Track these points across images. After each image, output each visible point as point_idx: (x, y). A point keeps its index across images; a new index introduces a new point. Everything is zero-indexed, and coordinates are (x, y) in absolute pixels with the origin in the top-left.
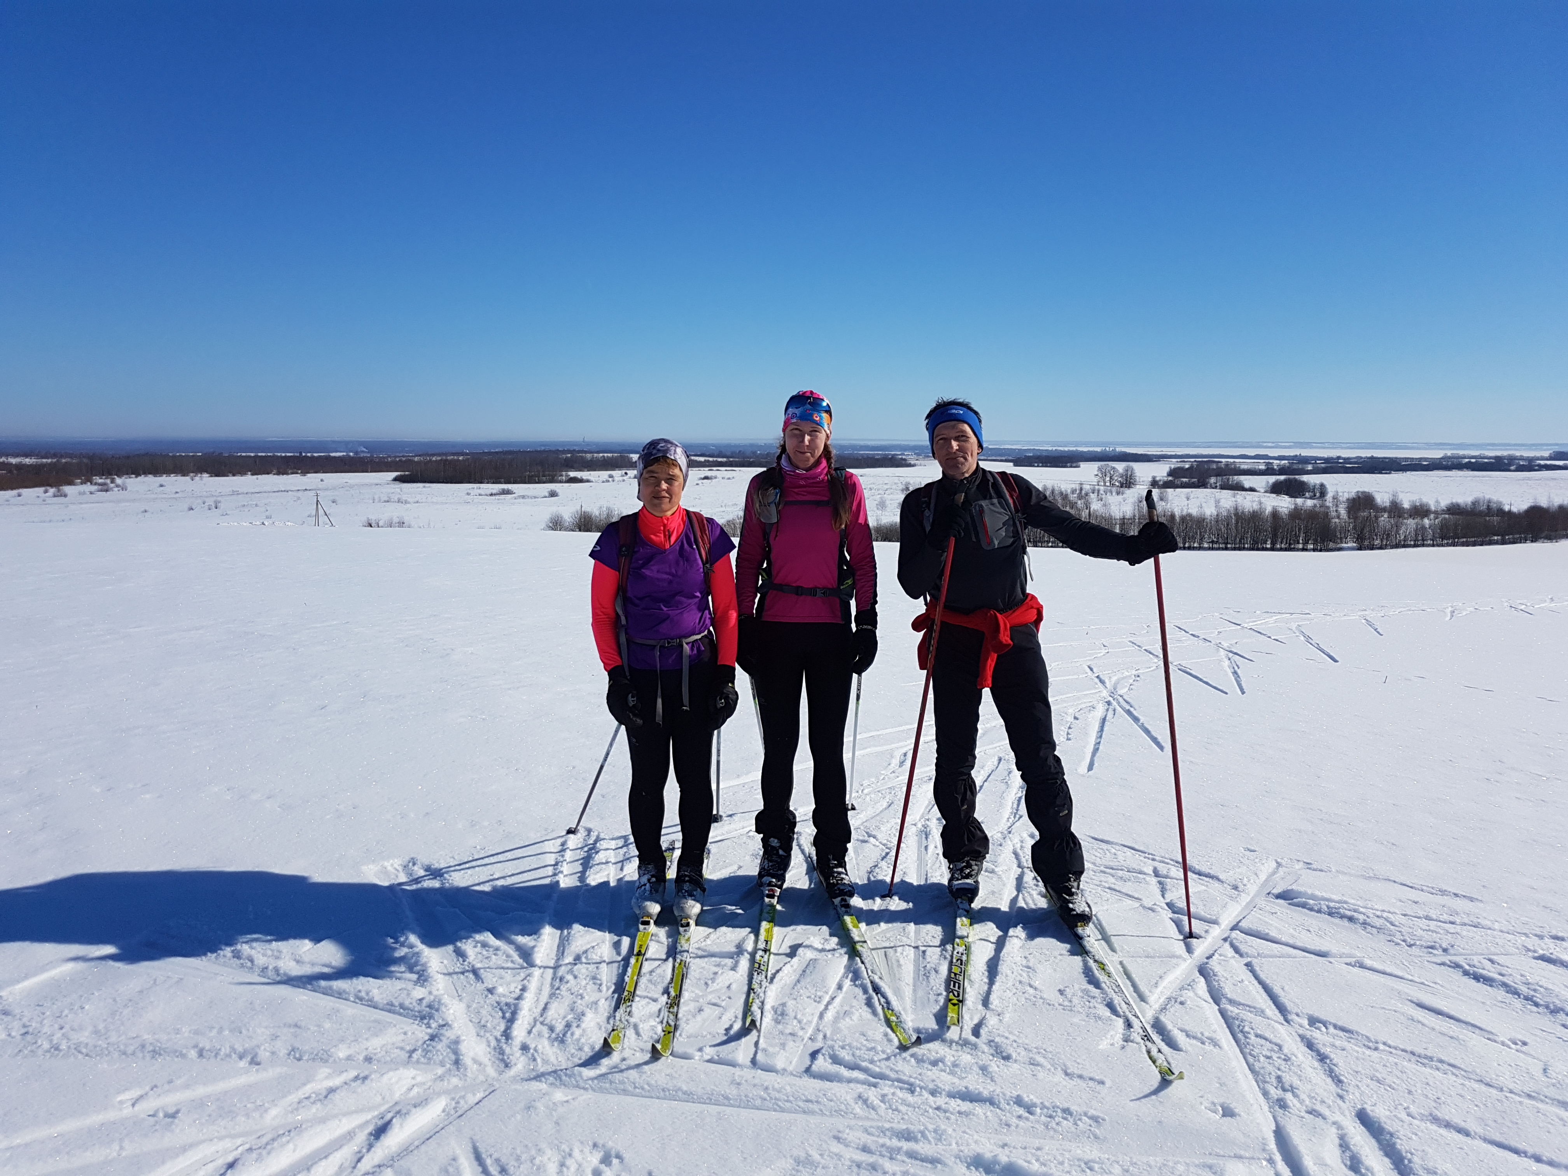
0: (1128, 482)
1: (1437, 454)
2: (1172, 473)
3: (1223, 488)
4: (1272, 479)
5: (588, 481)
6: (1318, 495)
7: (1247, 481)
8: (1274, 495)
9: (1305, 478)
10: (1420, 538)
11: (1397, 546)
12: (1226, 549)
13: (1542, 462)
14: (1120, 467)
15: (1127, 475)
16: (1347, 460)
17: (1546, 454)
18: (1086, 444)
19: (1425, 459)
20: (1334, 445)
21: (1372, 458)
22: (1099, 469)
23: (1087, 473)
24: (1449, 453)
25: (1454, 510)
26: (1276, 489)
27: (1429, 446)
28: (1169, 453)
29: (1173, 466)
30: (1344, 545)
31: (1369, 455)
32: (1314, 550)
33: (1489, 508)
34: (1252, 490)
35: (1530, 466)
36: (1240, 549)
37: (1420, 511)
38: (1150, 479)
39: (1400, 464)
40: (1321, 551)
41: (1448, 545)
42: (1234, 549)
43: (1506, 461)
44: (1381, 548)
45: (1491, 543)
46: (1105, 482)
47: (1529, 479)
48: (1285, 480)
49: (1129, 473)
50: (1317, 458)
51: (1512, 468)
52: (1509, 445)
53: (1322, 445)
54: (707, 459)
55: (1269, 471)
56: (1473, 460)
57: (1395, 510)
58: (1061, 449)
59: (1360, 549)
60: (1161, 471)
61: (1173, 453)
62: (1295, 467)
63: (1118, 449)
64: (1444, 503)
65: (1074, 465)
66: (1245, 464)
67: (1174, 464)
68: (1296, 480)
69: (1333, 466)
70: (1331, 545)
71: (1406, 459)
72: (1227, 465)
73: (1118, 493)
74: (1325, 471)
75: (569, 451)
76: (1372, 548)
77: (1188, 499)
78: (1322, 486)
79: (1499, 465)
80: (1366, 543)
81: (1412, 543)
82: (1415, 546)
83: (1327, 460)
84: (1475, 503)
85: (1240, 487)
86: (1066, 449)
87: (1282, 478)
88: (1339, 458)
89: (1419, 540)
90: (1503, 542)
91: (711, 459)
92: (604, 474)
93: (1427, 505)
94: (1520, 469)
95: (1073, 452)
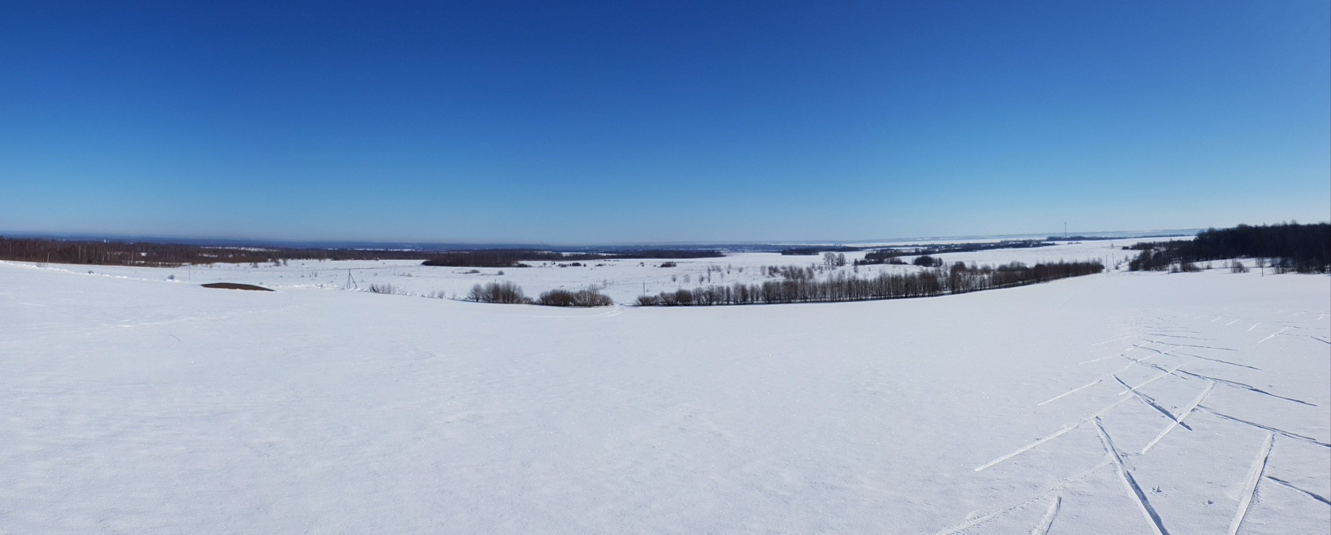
0: (841, 263)
1: (998, 241)
2: (867, 257)
3: (891, 263)
4: (915, 257)
6: (939, 264)
7: (903, 259)
8: (915, 266)
9: (932, 256)
10: (983, 285)
11: (972, 290)
13: (1043, 243)
14: (837, 254)
15: (840, 259)
16: (956, 246)
17: (1045, 238)
18: (826, 242)
19: (993, 243)
20: (950, 238)
21: (968, 244)
22: (826, 255)
23: (819, 258)
24: (1003, 240)
25: (1003, 269)
26: (917, 262)
27: (994, 237)
28: (869, 246)
29: (868, 253)
31: (967, 243)
32: (928, 296)
33: (1018, 267)
34: (905, 263)
35: (1038, 244)
37: (986, 270)
38: (854, 261)
39: (981, 246)
40: (934, 296)
41: (997, 288)
43: (1028, 243)
44: (964, 292)
45: (1018, 285)
46: (829, 263)
47: (1037, 251)
48: (922, 258)
49: (842, 258)
50: (941, 245)
51: (1031, 246)
52: (1022, 235)
53: (945, 238)
55: (917, 253)
56: (1014, 243)
57: (974, 270)
58: (812, 245)
60: (861, 256)
61: (871, 246)
62: (930, 250)
63: (839, 245)
64: (997, 266)
65: (816, 253)
66: (905, 250)
67: (869, 251)
68: (927, 257)
69: (949, 249)
70: (939, 292)
71: (984, 244)
72: (896, 251)
73: (833, 269)
74: (945, 251)
76: (959, 292)
77: (870, 270)
78: (940, 259)
79: (1025, 244)
80: (956, 290)
81: (979, 288)
82: (981, 290)
83: (946, 246)
84: (1012, 264)
85: (900, 263)
86: (814, 245)
87: (920, 256)
88: (952, 244)
90: (1024, 284)
92: (541, 263)
93: (989, 267)
94: (1035, 246)
95: (818, 246)
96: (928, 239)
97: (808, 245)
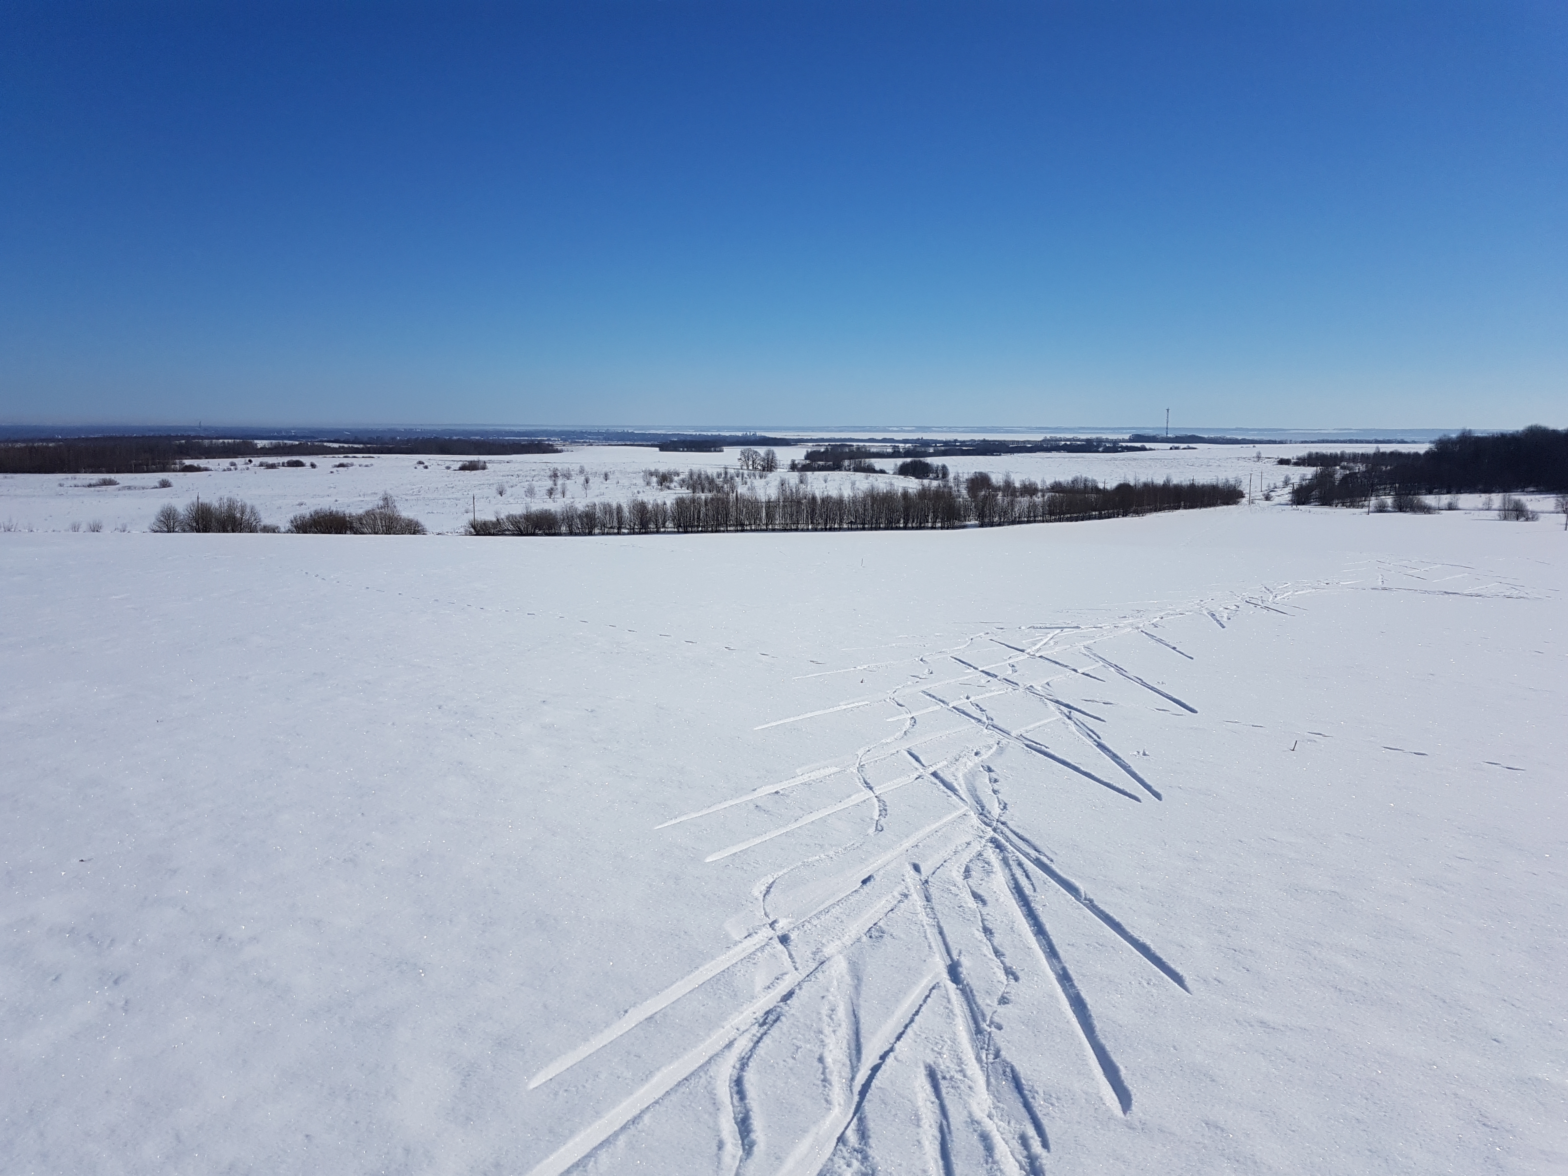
0: (769, 466)
1: (1038, 437)
2: (809, 456)
3: (856, 470)
4: (900, 461)
5: (206, 470)
6: (940, 476)
7: (878, 463)
8: (902, 477)
9: (929, 460)
10: (1032, 515)
11: (1013, 522)
12: (864, 529)
13: (1124, 444)
14: (762, 451)
15: (768, 458)
16: (963, 443)
17: (1127, 437)
18: (728, 429)
19: (1029, 442)
20: (951, 430)
21: (984, 441)
22: (742, 453)
23: (731, 457)
24: (1048, 437)
25: (1057, 488)
26: (904, 471)
27: (1031, 430)
28: (805, 438)
29: (809, 450)
30: (969, 523)
31: (982, 439)
32: (942, 528)
33: (1086, 486)
34: (882, 472)
35: (1114, 447)
36: (876, 529)
37: (1029, 490)
38: (789, 463)
39: (1008, 447)
40: (948, 528)
41: (1055, 521)
42: (871, 529)
43: (1095, 444)
44: (999, 525)
45: (1090, 518)
46: (748, 466)
47: (1115, 459)
48: (911, 462)
49: (771, 457)
50: (936, 442)
51: (1101, 449)
52: (1096, 429)
53: (941, 429)
54: (341, 445)
55: (895, 454)
56: (1068, 443)
57: (1008, 488)
58: (705, 433)
59: (982, 525)
60: (799, 454)
61: (809, 438)
62: (918, 449)
63: (758, 434)
64: (1049, 482)
65: (718, 449)
66: (875, 448)
67: (810, 447)
68: (920, 461)
69: (952, 449)
70: (957, 523)
71: (1013, 442)
72: (858, 448)
73: (761, 477)
74: (945, 453)
75: (183, 437)
76: (992, 525)
77: (826, 481)
78: (944, 467)
79: (1089, 447)
80: (987, 520)
81: (1026, 519)
82: (1028, 522)
83: (946, 443)
84: (1075, 481)
85: (870, 470)
86: (709, 434)
87: (909, 460)
88: (956, 441)
89: (1031, 517)
90: (1100, 517)
91: (346, 446)
92: (225, 462)
93: (1035, 484)
94: (1107, 450)
95: (716, 436)
96: (910, 429)
97: (698, 433)
